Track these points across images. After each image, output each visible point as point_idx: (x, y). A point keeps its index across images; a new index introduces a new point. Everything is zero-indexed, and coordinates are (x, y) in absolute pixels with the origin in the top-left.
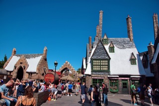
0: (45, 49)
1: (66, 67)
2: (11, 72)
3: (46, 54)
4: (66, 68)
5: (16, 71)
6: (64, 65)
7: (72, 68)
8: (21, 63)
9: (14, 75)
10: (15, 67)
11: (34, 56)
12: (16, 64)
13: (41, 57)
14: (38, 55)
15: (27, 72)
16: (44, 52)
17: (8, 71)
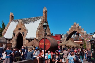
0: (44, 10)
1: (74, 30)
2: (10, 40)
3: (46, 16)
4: (75, 32)
5: (15, 38)
6: (72, 28)
7: (82, 31)
8: (20, 29)
9: (14, 43)
10: (14, 34)
11: (33, 20)
12: (15, 31)
13: (40, 20)
14: (38, 19)
16: (44, 14)
17: (7, 39)
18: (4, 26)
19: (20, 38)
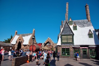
0: (33, 30)
1: (48, 41)
2: (14, 45)
3: (34, 33)
4: (49, 42)
5: (17, 44)
6: (47, 40)
7: (52, 42)
8: (20, 39)
9: (16, 47)
10: (17, 42)
11: (27, 35)
12: (17, 40)
13: (31, 35)
14: (30, 34)
15: (23, 45)
16: (33, 32)
17: (12, 44)
18: (12, 37)
19: (20, 44)
